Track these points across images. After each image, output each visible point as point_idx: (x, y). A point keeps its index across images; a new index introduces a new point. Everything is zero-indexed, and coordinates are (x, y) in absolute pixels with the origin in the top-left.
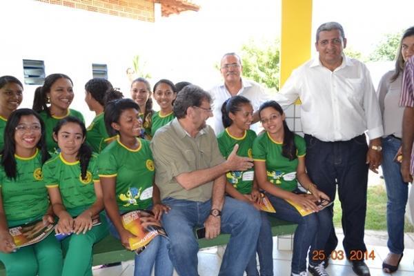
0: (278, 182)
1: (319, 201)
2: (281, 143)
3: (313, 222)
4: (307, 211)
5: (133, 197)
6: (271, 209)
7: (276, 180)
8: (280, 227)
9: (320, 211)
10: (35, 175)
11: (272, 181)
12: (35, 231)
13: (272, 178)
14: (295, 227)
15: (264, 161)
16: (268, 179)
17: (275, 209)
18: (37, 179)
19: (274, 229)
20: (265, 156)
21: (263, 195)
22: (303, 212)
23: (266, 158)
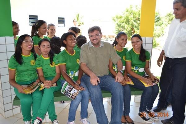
0: (136, 72)
1: (154, 81)
2: (139, 54)
3: (150, 90)
4: (148, 85)
5: (72, 75)
6: (132, 83)
7: (135, 71)
8: (135, 91)
9: (154, 85)
10: (31, 63)
11: (133, 71)
12: (33, 86)
13: (133, 70)
14: (142, 92)
15: (131, 61)
16: (132, 70)
17: (134, 83)
18: (32, 64)
19: (132, 92)
20: (131, 59)
21: (128, 77)
22: (146, 85)
23: (131, 60)
